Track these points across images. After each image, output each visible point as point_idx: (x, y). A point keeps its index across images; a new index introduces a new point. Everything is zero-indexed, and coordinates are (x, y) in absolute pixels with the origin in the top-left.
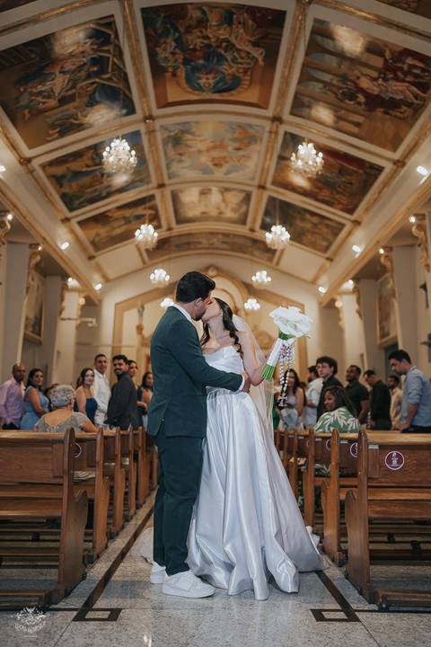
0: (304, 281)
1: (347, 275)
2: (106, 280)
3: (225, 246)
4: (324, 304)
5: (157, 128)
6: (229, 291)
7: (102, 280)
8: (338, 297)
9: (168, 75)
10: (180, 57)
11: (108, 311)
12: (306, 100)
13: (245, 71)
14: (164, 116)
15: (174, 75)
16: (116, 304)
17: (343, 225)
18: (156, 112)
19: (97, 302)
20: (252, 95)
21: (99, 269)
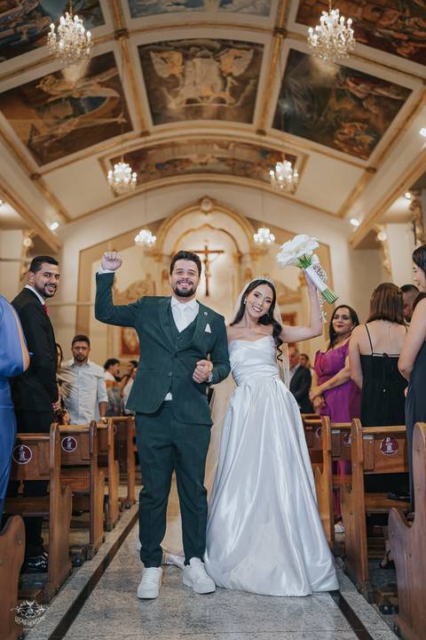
0: (329, 213)
1: (402, 185)
2: (68, 220)
3: (223, 167)
4: (357, 242)
6: (231, 232)
7: (58, 217)
8: (381, 227)
11: (71, 260)
16: (81, 252)
17: (408, 92)
19: (55, 249)
21: (54, 200)
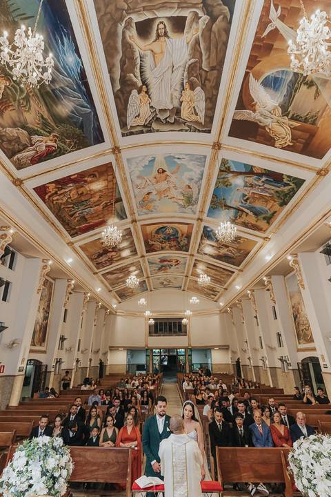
5: (197, 213)
9: (185, 235)
10: (179, 240)
12: (127, 237)
13: (154, 236)
14: (192, 219)
15: (183, 235)
18: (195, 222)
20: (149, 229)
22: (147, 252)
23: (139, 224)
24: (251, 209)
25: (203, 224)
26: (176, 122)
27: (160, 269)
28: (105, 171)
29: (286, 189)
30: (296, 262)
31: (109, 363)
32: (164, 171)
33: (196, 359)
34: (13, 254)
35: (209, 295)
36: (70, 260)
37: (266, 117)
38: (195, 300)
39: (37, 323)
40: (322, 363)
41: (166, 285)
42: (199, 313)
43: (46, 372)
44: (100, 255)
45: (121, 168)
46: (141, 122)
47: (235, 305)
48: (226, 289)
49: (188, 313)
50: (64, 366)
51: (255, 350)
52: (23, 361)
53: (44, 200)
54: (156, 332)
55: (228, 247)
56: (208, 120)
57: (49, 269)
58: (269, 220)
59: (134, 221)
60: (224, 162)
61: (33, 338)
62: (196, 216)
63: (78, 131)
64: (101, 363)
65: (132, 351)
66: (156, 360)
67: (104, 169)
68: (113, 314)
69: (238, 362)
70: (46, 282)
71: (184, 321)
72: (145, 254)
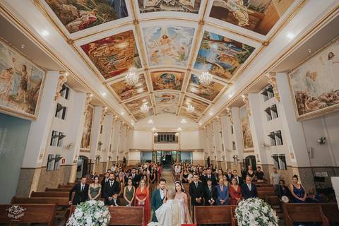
5: (188, 65)
9: (179, 80)
10: (175, 82)
13: (159, 80)
14: (184, 69)
15: (177, 79)
22: (154, 90)
23: (149, 71)
24: (221, 64)
25: (191, 73)
26: (176, 5)
27: (162, 101)
28: (128, 35)
29: (243, 53)
30: (247, 99)
31: (129, 159)
32: (167, 37)
33: (183, 157)
34: (68, 90)
35: (193, 118)
36: (104, 94)
37: (233, 6)
38: (184, 121)
39: (84, 133)
40: (257, 159)
41: (165, 111)
42: (186, 129)
43: (91, 163)
44: (124, 91)
45: (139, 34)
46: (153, 3)
47: (209, 125)
48: (203, 115)
49: (179, 129)
50: (101, 160)
51: (219, 152)
52: (76, 156)
53: (87, 54)
54: (159, 141)
55: (206, 88)
56: (197, 5)
57: (91, 99)
58: (232, 72)
59: (146, 69)
60: (206, 33)
61: (82, 143)
62: (187, 67)
63: (111, 8)
64: (124, 159)
65: (144, 152)
66: (159, 158)
67: (127, 34)
68: (132, 129)
69: (209, 159)
70: (89, 108)
71: (177, 134)
72: (153, 91)
